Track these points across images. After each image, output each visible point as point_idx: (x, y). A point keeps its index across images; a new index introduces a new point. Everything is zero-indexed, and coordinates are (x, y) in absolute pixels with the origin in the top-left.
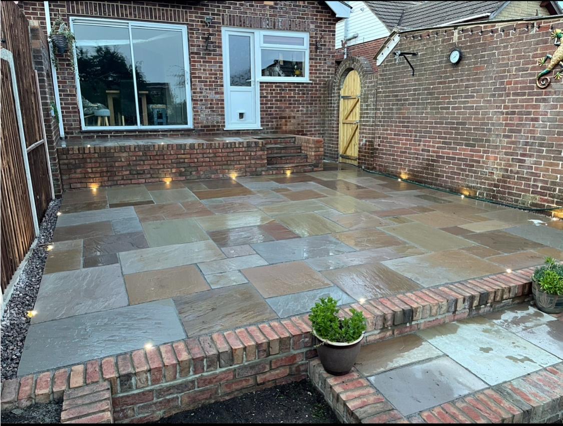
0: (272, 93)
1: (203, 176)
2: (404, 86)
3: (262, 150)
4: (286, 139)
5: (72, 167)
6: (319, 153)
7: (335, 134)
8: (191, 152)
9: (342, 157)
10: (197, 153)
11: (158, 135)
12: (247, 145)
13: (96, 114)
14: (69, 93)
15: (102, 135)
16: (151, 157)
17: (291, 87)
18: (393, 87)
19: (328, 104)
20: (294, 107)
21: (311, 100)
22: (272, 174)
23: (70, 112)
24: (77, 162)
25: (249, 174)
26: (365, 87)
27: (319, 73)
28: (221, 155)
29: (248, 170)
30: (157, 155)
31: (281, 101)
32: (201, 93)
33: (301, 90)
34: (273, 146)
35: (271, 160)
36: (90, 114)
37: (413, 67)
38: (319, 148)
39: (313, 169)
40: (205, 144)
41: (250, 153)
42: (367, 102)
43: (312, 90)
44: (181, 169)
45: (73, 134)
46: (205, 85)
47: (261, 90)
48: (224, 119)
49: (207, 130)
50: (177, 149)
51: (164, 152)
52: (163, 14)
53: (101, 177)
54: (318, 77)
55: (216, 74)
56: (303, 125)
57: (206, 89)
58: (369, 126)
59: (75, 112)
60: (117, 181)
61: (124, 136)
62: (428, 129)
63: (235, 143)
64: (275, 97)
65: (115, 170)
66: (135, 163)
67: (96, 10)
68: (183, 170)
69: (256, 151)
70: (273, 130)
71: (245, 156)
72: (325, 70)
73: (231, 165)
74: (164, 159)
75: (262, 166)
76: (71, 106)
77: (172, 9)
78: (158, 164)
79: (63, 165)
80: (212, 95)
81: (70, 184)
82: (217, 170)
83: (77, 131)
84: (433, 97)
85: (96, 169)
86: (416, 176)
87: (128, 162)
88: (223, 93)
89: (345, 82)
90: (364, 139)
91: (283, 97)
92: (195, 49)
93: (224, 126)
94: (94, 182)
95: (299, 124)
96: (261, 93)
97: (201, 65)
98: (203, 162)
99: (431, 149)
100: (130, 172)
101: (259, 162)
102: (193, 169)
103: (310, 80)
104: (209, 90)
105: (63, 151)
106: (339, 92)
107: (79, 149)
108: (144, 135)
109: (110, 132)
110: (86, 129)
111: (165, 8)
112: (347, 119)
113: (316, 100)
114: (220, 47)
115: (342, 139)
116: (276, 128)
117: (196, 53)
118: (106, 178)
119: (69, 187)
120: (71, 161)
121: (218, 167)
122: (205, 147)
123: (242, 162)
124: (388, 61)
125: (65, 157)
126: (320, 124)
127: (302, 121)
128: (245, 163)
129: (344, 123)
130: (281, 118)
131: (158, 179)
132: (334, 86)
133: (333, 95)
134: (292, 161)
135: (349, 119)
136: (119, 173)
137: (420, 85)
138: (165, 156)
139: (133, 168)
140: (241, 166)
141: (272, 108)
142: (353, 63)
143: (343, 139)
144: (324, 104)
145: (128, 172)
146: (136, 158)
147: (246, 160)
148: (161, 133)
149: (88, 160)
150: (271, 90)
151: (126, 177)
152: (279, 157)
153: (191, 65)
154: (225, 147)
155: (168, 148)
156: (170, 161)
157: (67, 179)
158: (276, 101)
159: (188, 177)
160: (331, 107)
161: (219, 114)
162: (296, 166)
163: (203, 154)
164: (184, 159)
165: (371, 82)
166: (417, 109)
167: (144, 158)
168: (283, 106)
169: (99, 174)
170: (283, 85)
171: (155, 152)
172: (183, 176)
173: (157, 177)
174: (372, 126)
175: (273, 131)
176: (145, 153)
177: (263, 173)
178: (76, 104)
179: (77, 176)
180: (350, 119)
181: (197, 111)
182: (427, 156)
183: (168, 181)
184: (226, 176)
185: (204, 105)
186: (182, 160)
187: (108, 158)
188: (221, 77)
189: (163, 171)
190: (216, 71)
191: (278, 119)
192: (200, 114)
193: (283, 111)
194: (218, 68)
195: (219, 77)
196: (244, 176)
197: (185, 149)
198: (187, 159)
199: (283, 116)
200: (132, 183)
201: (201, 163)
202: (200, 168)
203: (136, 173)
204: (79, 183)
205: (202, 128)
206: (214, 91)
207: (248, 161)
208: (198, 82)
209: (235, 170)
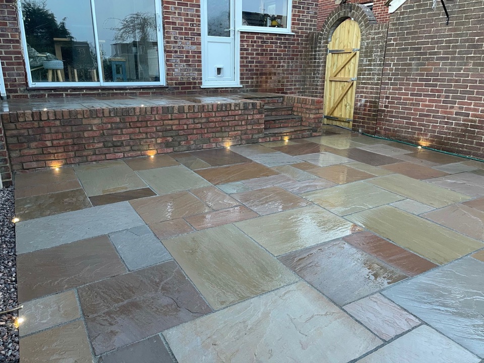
0: (253, 46)
1: (193, 147)
2: (431, 37)
3: (260, 113)
4: (274, 99)
5: (24, 140)
6: (319, 115)
7: (320, 93)
8: (180, 116)
9: (327, 119)
10: (187, 118)
11: (126, 93)
12: (244, 107)
13: (46, 66)
14: (10, 38)
15: (56, 93)
16: (131, 124)
17: (272, 39)
18: (412, 39)
19: (311, 59)
20: (275, 62)
21: (293, 55)
22: (270, 141)
23: (12, 64)
24: (31, 132)
25: (244, 142)
26: (368, 40)
27: (302, 24)
28: (214, 119)
29: (243, 137)
30: (138, 121)
31: (262, 54)
32: (176, 42)
33: (283, 43)
35: (268, 124)
36: (38, 67)
37: (449, 13)
39: (311, 134)
40: (197, 107)
41: (246, 116)
42: (371, 56)
43: (294, 44)
44: (168, 138)
45: (17, 92)
46: (180, 34)
47: (241, 41)
48: (201, 75)
49: (182, 88)
50: (163, 113)
51: (147, 118)
53: (65, 152)
54: (300, 29)
55: (193, 20)
56: (284, 82)
57: (181, 39)
58: (372, 84)
59: (19, 64)
60: (87, 156)
61: (83, 94)
62: (468, 89)
63: (230, 105)
64: (256, 50)
65: (84, 142)
66: (110, 131)
68: (170, 139)
69: (254, 114)
71: (242, 121)
72: (307, 21)
73: (225, 132)
74: (147, 126)
75: (260, 131)
76: (13, 56)
78: (140, 133)
79: (11, 137)
80: (188, 46)
81: (22, 163)
82: (209, 139)
83: (22, 89)
84: (478, 51)
85: (58, 142)
86: (443, 143)
87: (101, 131)
88: (200, 44)
89: (334, 34)
90: (363, 100)
91: (264, 50)
93: (201, 83)
94: (55, 160)
95: (279, 82)
96: (242, 45)
97: (176, 8)
98: (193, 129)
99: (471, 113)
100: (104, 145)
101: (256, 127)
102: (183, 138)
103: (293, 32)
104: (185, 39)
105: (10, 118)
106: (327, 46)
107: (33, 115)
108: (109, 94)
109: (65, 89)
110: (34, 86)
112: (335, 76)
113: (298, 55)
115: (328, 98)
118: (72, 154)
119: (20, 167)
120: (22, 131)
121: (211, 135)
122: (196, 110)
123: (238, 128)
124: (406, 8)
125: (12, 126)
126: (300, 81)
127: (283, 78)
128: (241, 129)
129: (331, 81)
130: (261, 74)
131: (139, 153)
132: (321, 39)
133: (318, 49)
134: (286, 125)
135: (339, 76)
136: (89, 146)
137: (457, 36)
138: (148, 122)
139: (107, 139)
140: (236, 132)
141: (253, 62)
142: (351, 12)
143: (330, 99)
144: (305, 59)
145: (101, 145)
146: (111, 125)
147: (242, 125)
148: (128, 91)
149: (47, 130)
150: (252, 42)
151: (99, 151)
152: (273, 120)
153: (164, 8)
154: (219, 110)
155: (151, 113)
156: (155, 129)
157: (16, 157)
158: (257, 54)
159: (176, 149)
160: (315, 62)
161: (196, 69)
162: (295, 131)
163: (194, 118)
164: (172, 125)
165: (379, 33)
166: (451, 64)
167: (121, 126)
168: (264, 60)
169: (62, 148)
170: (265, 36)
171: (136, 117)
172: (171, 147)
173: (138, 150)
174: (377, 84)
175: (253, 90)
176: (124, 119)
177: (260, 140)
178: (20, 53)
179: (31, 151)
180: (341, 76)
181: (171, 65)
182: (464, 120)
183: (152, 154)
184: (220, 145)
185: (179, 58)
186: (169, 127)
187: (74, 127)
188: (199, 24)
189: (146, 142)
190: (192, 16)
191: (258, 75)
192: (174, 69)
193: (264, 66)
194: (195, 13)
195: (196, 24)
196: (239, 145)
197: (173, 113)
198: (175, 126)
199: (264, 72)
200: (107, 158)
201: (192, 130)
202: (191, 136)
203: (112, 145)
204: (34, 161)
205: (177, 85)
206: (190, 41)
207: (244, 126)
208: (173, 29)
209: (230, 138)
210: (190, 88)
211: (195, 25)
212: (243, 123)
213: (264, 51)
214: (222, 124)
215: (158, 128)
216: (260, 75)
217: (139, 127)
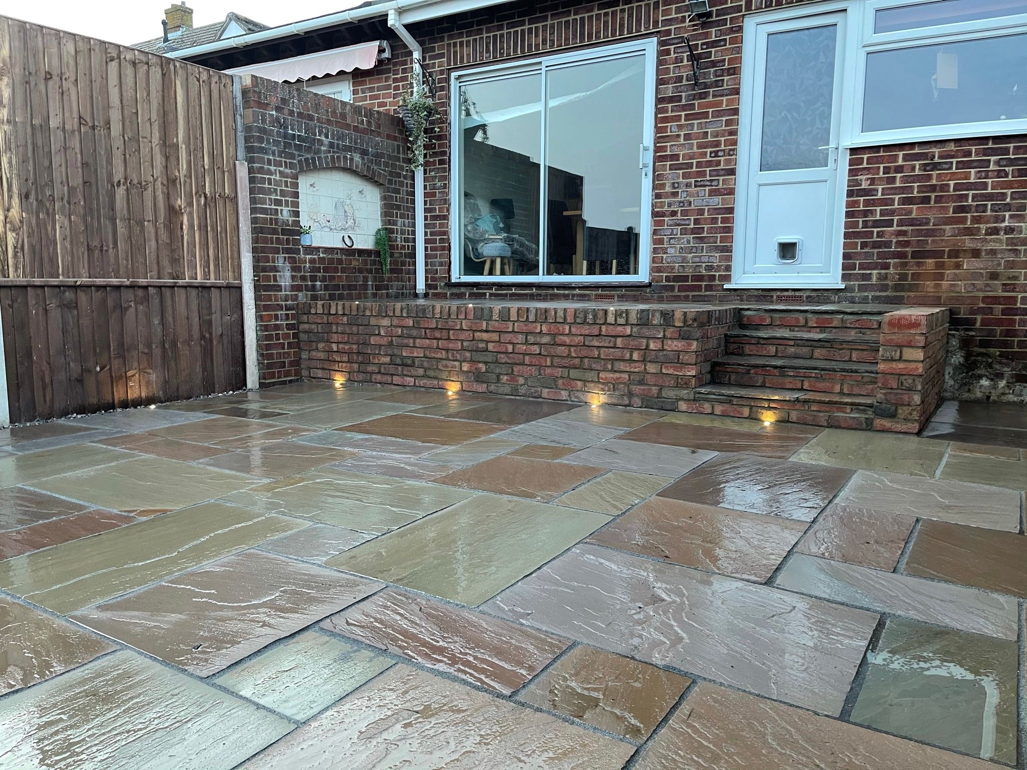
0: (892, 180)
1: (522, 390)
3: (682, 336)
4: (865, 317)
5: (313, 338)
8: (502, 326)
10: (513, 331)
11: (573, 295)
12: (640, 319)
14: (437, 213)
16: (428, 331)
17: (969, 154)
20: (977, 220)
22: (712, 414)
23: (436, 249)
24: (320, 329)
25: (637, 401)
28: (567, 340)
29: (636, 389)
30: (436, 328)
31: (926, 200)
32: (675, 194)
33: (1011, 162)
34: (786, 333)
35: (748, 372)
38: (900, 347)
39: (868, 421)
41: (645, 341)
44: (481, 365)
46: (685, 176)
47: (853, 172)
48: (729, 259)
50: (474, 318)
51: (450, 323)
52: (606, 23)
53: (348, 362)
55: (718, 144)
56: (1016, 278)
57: (688, 185)
59: (443, 249)
60: (372, 373)
64: (902, 190)
65: (369, 352)
66: (399, 340)
67: (488, 51)
68: (483, 367)
69: (664, 337)
70: (884, 294)
71: (632, 351)
73: (591, 369)
74: (449, 339)
75: (681, 383)
76: (438, 238)
77: (626, 7)
78: (438, 348)
79: (303, 333)
80: (703, 200)
81: (310, 368)
82: (555, 379)
83: (443, 284)
85: (343, 346)
87: (390, 339)
88: (731, 192)
91: (933, 188)
92: (669, 90)
93: (727, 278)
94: (339, 371)
95: (994, 276)
96: (853, 183)
98: (525, 354)
100: (391, 360)
101: (671, 371)
102: (504, 371)
104: (696, 186)
105: (304, 307)
108: (546, 295)
110: (458, 281)
111: (610, 10)
114: (735, 71)
116: (897, 287)
117: (671, 100)
118: (356, 366)
119: (308, 373)
120: (313, 326)
121: (559, 372)
123: (622, 366)
125: (305, 318)
128: (628, 369)
130: (920, 255)
131: (436, 382)
136: (374, 358)
138: (451, 332)
139: (396, 351)
140: (617, 375)
141: (890, 223)
146: (402, 330)
147: (631, 360)
149: (334, 327)
150: (887, 170)
151: (385, 369)
152: (775, 367)
153: (658, 130)
154: (578, 320)
156: (460, 345)
157: (307, 360)
158: (904, 201)
159: (492, 387)
163: (527, 334)
164: (487, 342)
167: (414, 332)
168: (932, 216)
169: (347, 356)
170: (936, 151)
171: (434, 321)
172: (483, 382)
173: (435, 378)
175: (887, 297)
176: (418, 322)
177: (683, 406)
178: (447, 233)
179: (319, 355)
181: (662, 241)
183: (453, 389)
184: (577, 397)
185: (679, 225)
186: (482, 345)
187: (361, 327)
188: (730, 150)
189: (446, 366)
190: (717, 136)
191: (906, 257)
192: (666, 248)
193: (930, 233)
194: (724, 128)
195: (724, 150)
196: (626, 406)
197: (491, 320)
198: (494, 344)
199: (929, 248)
200: (394, 382)
201: (521, 356)
202: (519, 367)
203: (400, 363)
204: (320, 368)
205: (669, 281)
206: (707, 188)
207: (637, 365)
208: (670, 169)
209: (601, 386)
210: (699, 288)
211: (720, 154)
212: (635, 356)
213: (934, 191)
214: (584, 352)
215: (465, 344)
216: (912, 257)
217: (438, 339)
